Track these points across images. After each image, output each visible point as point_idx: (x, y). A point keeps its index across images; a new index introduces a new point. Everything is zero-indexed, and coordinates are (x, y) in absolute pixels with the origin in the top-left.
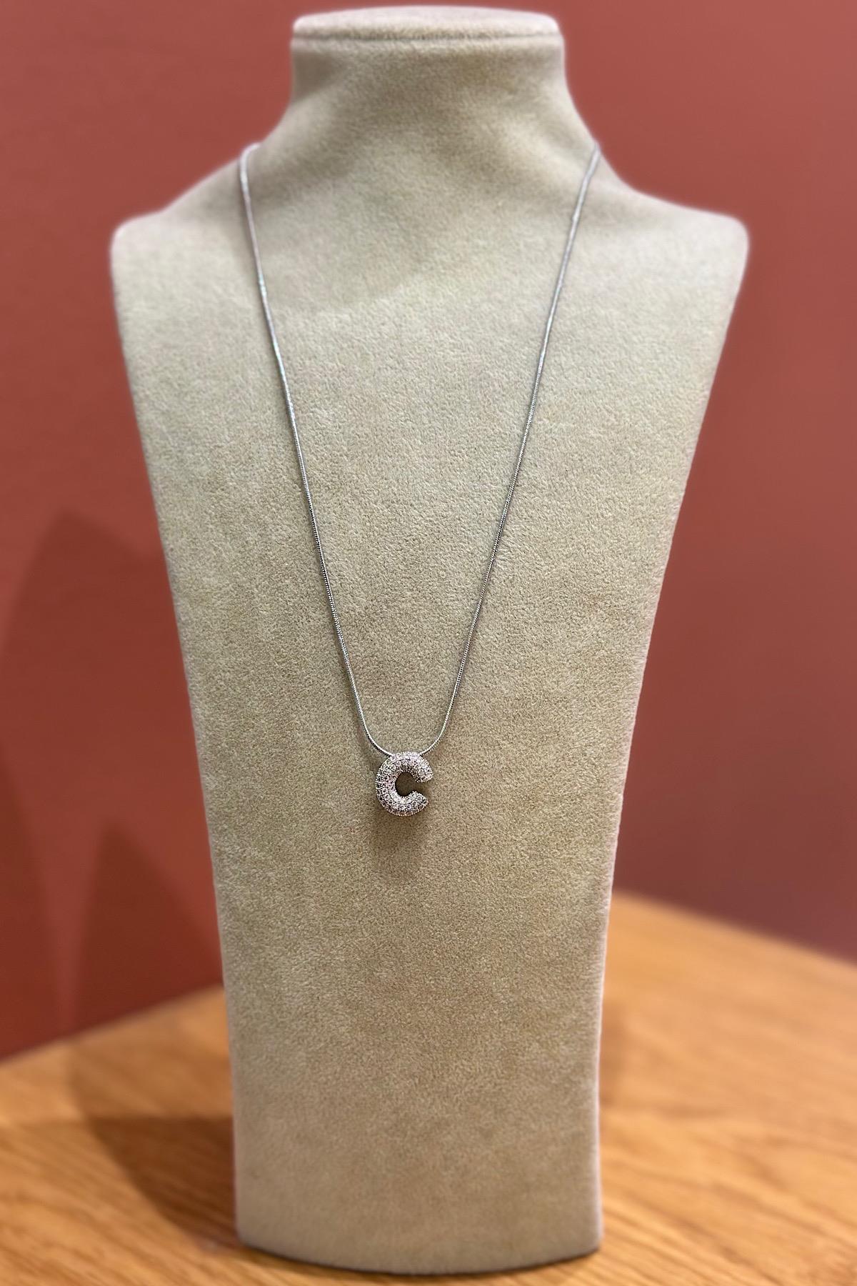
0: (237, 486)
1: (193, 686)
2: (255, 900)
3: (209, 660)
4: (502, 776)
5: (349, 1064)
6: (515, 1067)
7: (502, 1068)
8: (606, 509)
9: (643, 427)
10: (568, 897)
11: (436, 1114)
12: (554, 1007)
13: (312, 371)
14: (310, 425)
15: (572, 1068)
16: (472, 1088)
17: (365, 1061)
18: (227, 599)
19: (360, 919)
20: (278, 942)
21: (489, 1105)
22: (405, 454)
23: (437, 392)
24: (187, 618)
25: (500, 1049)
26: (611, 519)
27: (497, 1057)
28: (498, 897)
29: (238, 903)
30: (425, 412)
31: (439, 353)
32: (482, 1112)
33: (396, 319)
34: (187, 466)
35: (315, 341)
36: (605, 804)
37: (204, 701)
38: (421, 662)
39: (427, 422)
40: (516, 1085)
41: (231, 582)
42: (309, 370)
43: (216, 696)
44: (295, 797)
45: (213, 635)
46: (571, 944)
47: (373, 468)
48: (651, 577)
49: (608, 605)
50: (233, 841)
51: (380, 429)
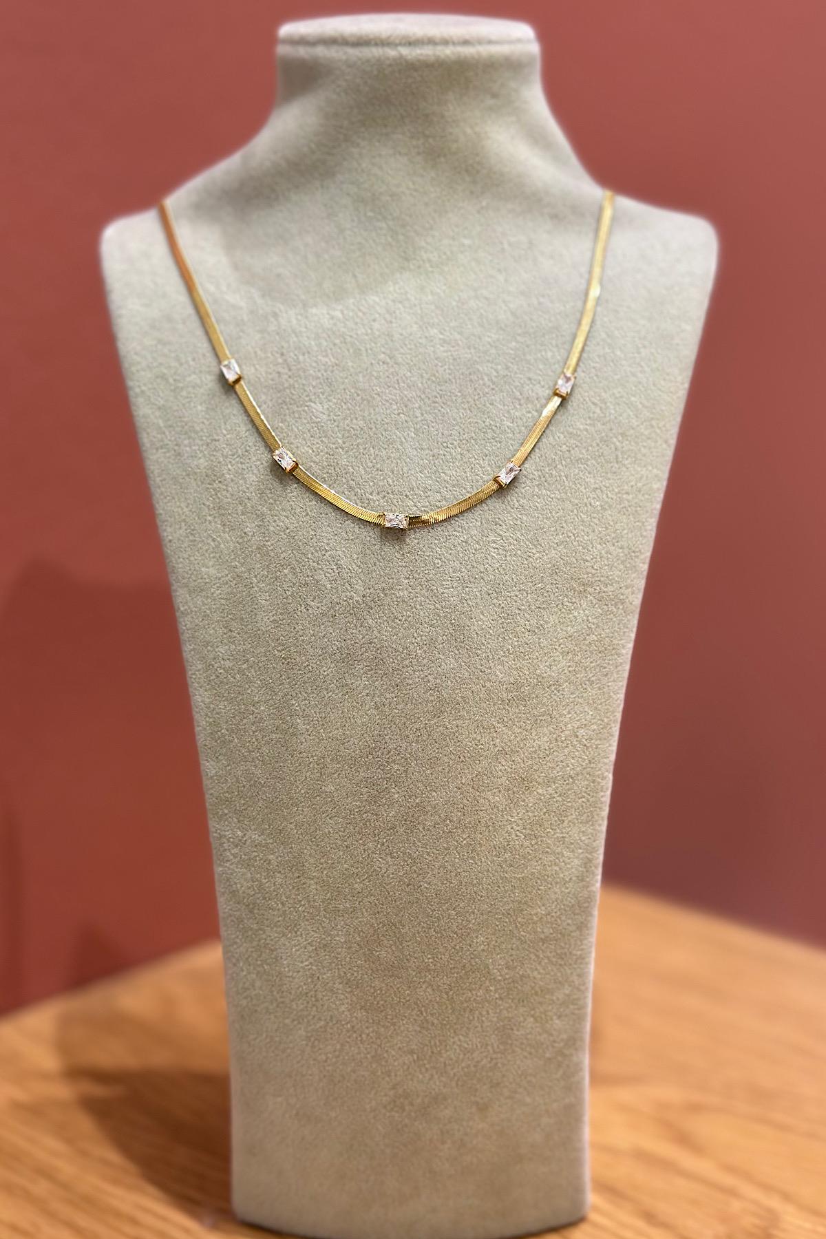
0: (234, 478)
1: (192, 674)
2: (257, 883)
3: (209, 648)
4: (498, 759)
5: (348, 1042)
6: (510, 1042)
7: (497, 1043)
8: (594, 498)
9: (627, 418)
10: (562, 875)
11: (434, 1089)
12: (548, 982)
13: (306, 366)
14: (305, 419)
15: (565, 1041)
16: (469, 1062)
17: (364, 1039)
18: (226, 589)
19: (361, 900)
20: (279, 923)
21: (485, 1079)
22: (400, 447)
23: (428, 386)
24: (186, 607)
25: (496, 1024)
26: (599, 508)
27: (494, 1032)
28: (494, 876)
29: (239, 886)
30: (417, 405)
31: (428, 347)
32: (478, 1086)
33: (387, 316)
34: (185, 459)
35: (308, 338)
36: (596, 784)
37: (203, 688)
38: (418, 648)
39: (419, 415)
41: (230, 572)
42: (303, 365)
43: (216, 684)
44: (296, 781)
45: (212, 624)
46: (564, 921)
47: (368, 461)
48: (637, 564)
49: (597, 591)
50: (234, 825)
51: (374, 423)
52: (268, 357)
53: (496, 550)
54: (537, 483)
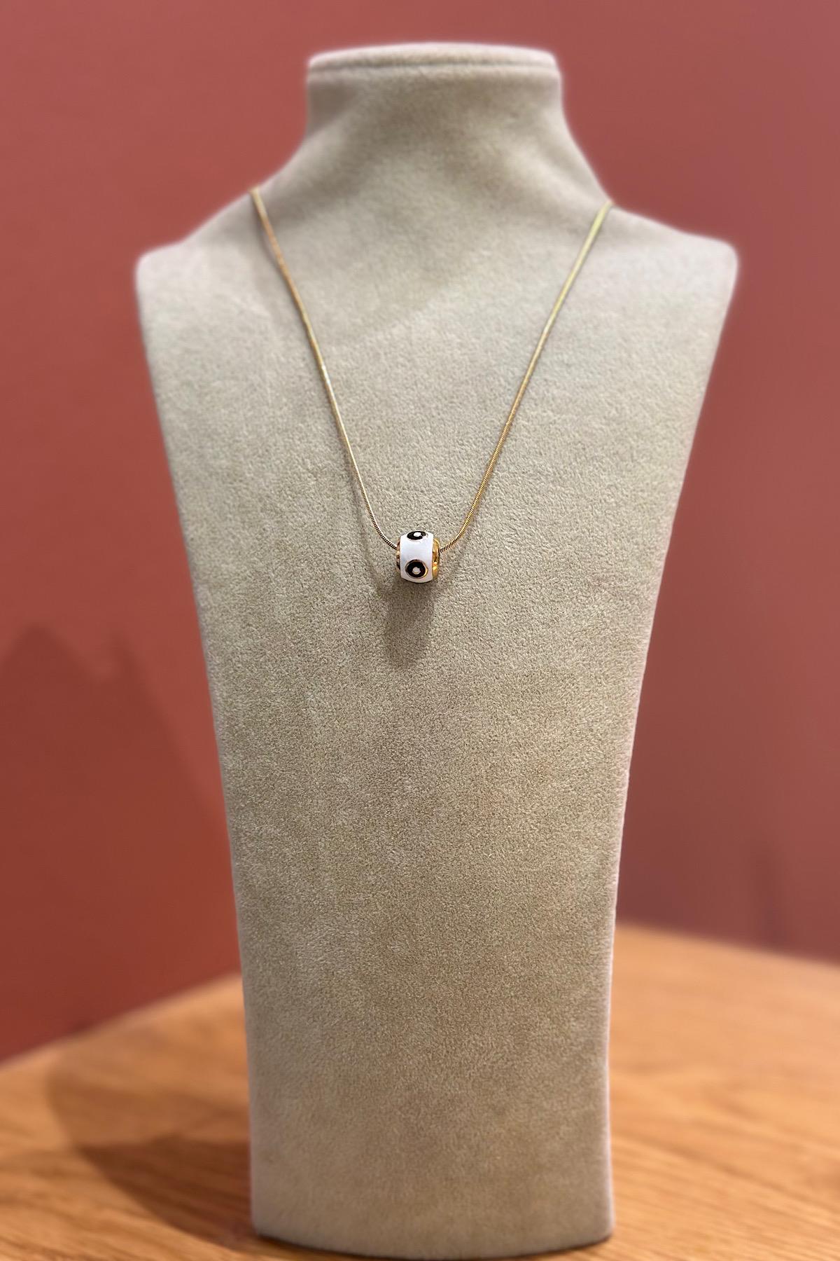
0: (255, 478)
2: (272, 877)
3: (228, 642)
4: (512, 751)
5: (363, 1040)
6: (526, 1042)
7: (513, 1043)
8: (608, 495)
9: (643, 419)
10: (577, 872)
11: (450, 1090)
12: (564, 982)
15: (583, 1045)
16: (485, 1063)
17: (379, 1036)
18: (245, 584)
19: (374, 892)
20: (294, 918)
21: (501, 1081)
22: (416, 445)
23: (445, 387)
24: (206, 603)
25: (511, 1024)
26: (614, 505)
27: (510, 1031)
28: (508, 869)
29: (254, 880)
30: (434, 406)
31: (447, 351)
32: (495, 1089)
34: (207, 461)
36: (612, 779)
37: (222, 683)
39: (437, 415)
40: (527, 1061)
41: (249, 568)
43: (234, 678)
45: (231, 619)
46: (581, 919)
48: (653, 560)
49: (612, 586)
50: (250, 819)
51: (392, 422)
53: (510, 544)
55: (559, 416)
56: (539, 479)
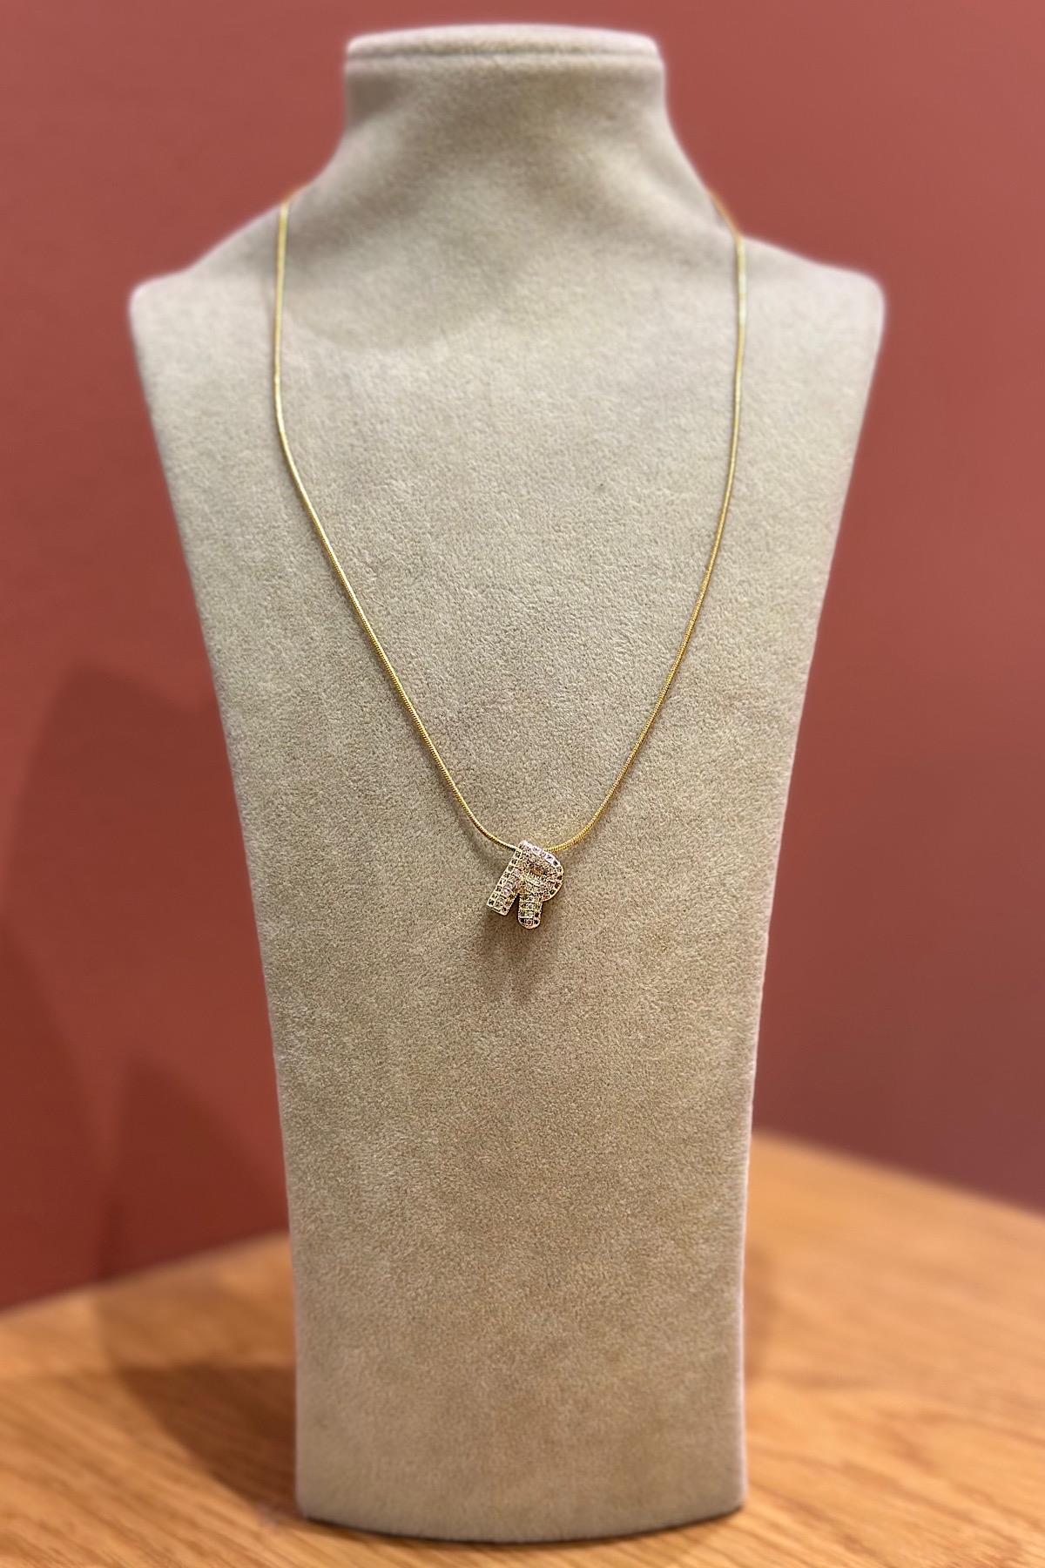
0: (298, 573)
2: (328, 1073)
3: (268, 781)
4: (627, 911)
5: (443, 1274)
6: (645, 1271)
7: (630, 1273)
9: (780, 498)
10: (707, 1059)
11: (551, 1333)
12: (692, 1195)
13: (385, 437)
15: (714, 1273)
16: (595, 1298)
17: (464, 1268)
18: (289, 707)
19: (458, 1090)
20: (356, 1123)
21: (615, 1319)
22: (502, 532)
23: (535, 459)
24: (240, 732)
25: (628, 1249)
26: (747, 605)
27: (625, 1258)
28: (624, 1059)
29: (305, 1078)
30: (522, 482)
31: (536, 414)
32: (607, 1329)
33: (484, 377)
34: (236, 551)
35: (387, 403)
36: (748, 945)
37: (261, 831)
38: (527, 775)
39: (526, 493)
40: (647, 1294)
41: (294, 686)
42: (381, 436)
43: (277, 824)
44: (377, 943)
45: (271, 750)
46: (712, 1117)
47: (463, 548)
49: (746, 706)
50: (299, 1001)
51: (470, 502)
52: (338, 427)
53: (621, 655)
54: (671, 573)
55: (677, 495)
56: (656, 574)
